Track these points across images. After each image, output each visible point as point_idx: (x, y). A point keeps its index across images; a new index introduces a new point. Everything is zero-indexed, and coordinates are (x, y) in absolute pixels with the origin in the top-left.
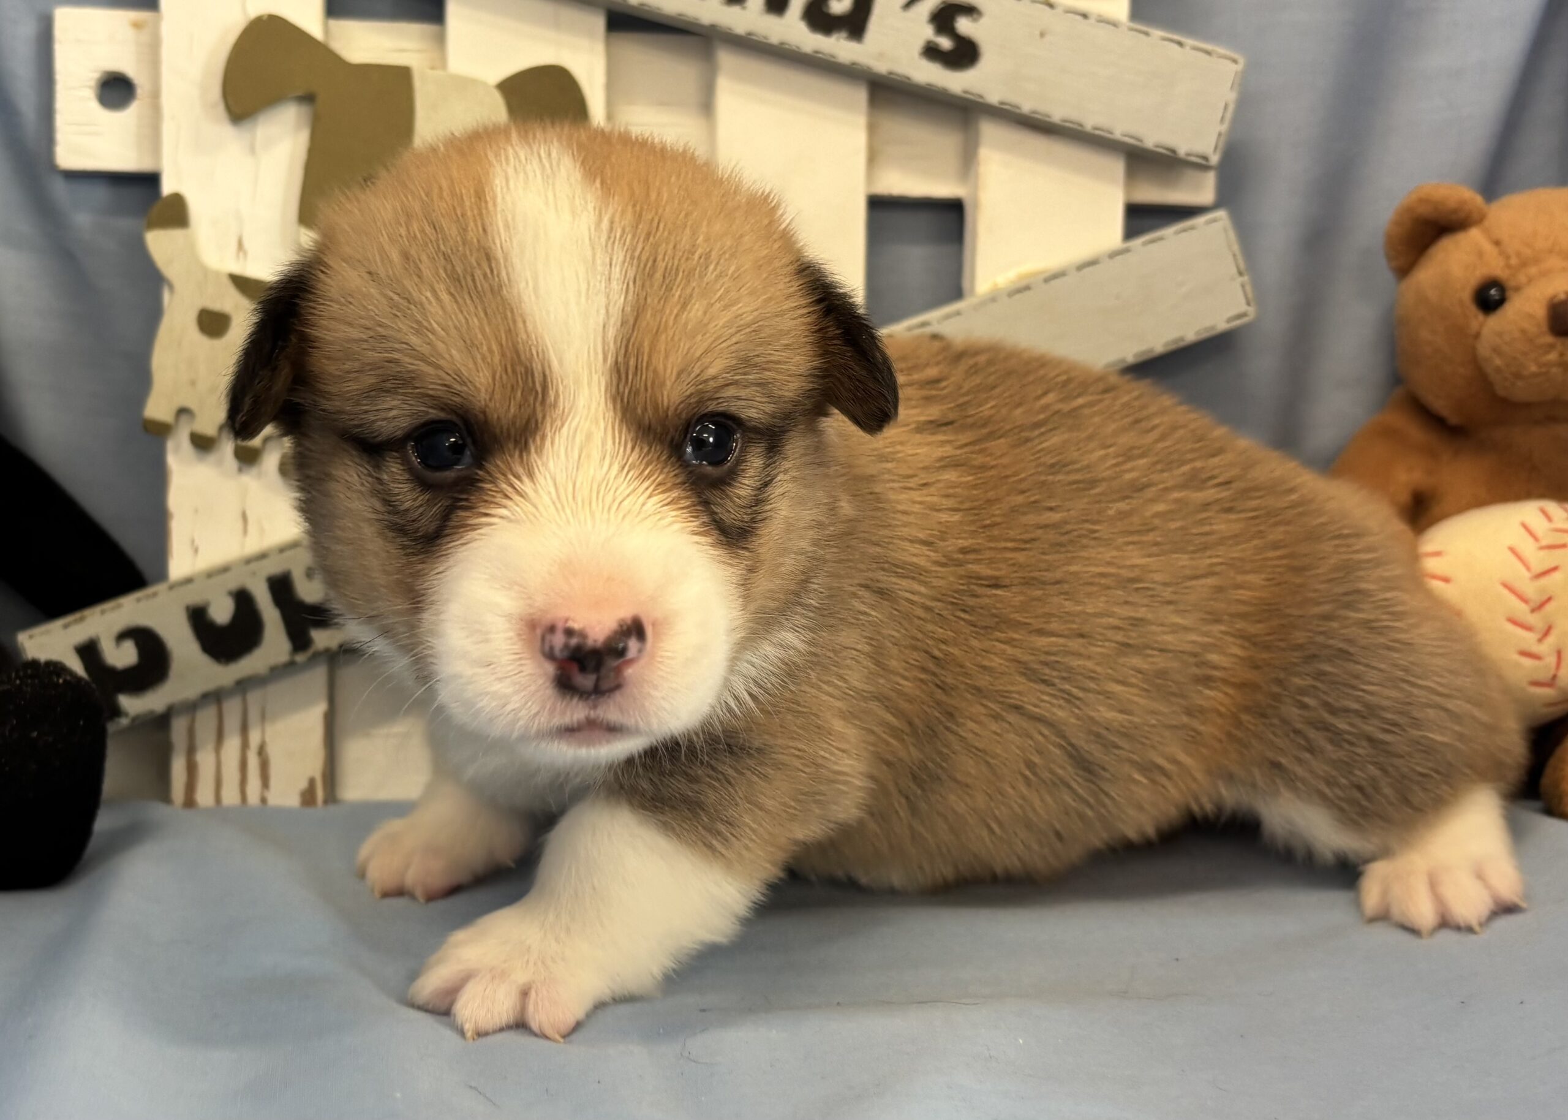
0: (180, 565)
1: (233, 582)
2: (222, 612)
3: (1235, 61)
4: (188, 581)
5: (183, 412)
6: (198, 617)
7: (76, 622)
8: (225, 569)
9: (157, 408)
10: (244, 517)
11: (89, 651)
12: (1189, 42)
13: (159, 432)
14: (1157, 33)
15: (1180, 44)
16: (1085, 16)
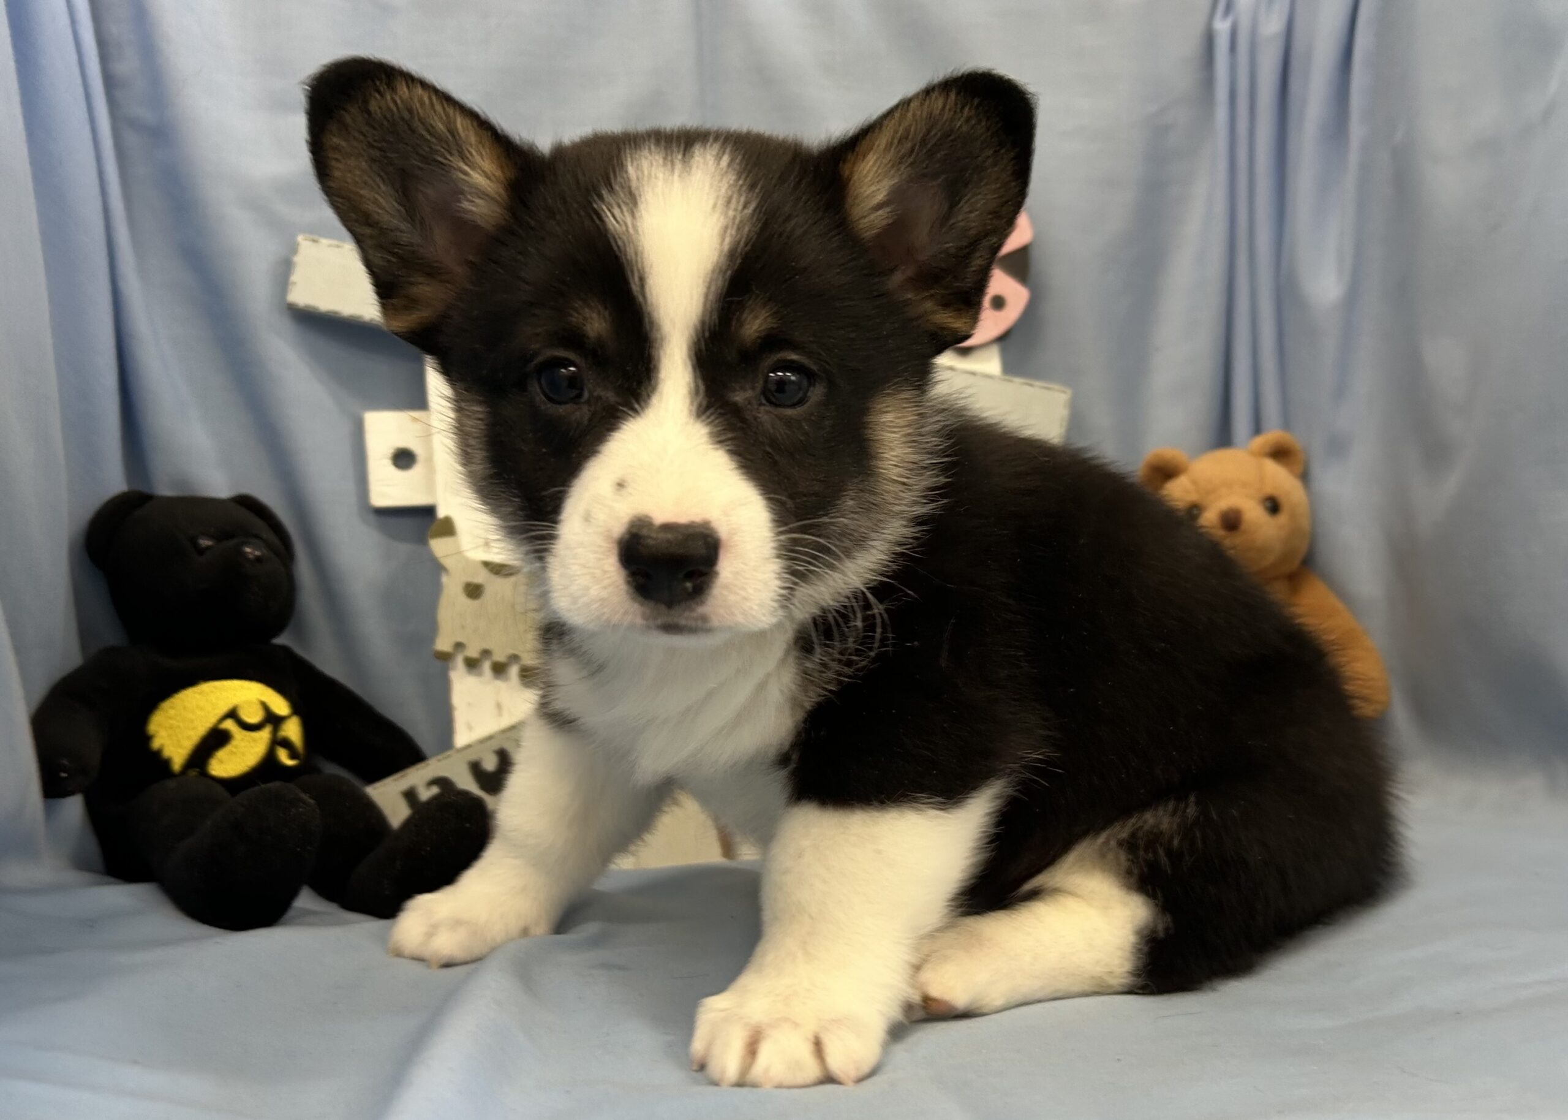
0: (462, 738)
1: (496, 745)
2: (490, 764)
3: (1064, 392)
4: (468, 747)
5: (459, 646)
6: (476, 768)
7: (402, 776)
8: (490, 738)
9: (443, 644)
10: (499, 706)
11: (410, 795)
12: (1037, 383)
13: (445, 658)
14: (1018, 380)
15: (1031, 385)
16: (973, 374)
